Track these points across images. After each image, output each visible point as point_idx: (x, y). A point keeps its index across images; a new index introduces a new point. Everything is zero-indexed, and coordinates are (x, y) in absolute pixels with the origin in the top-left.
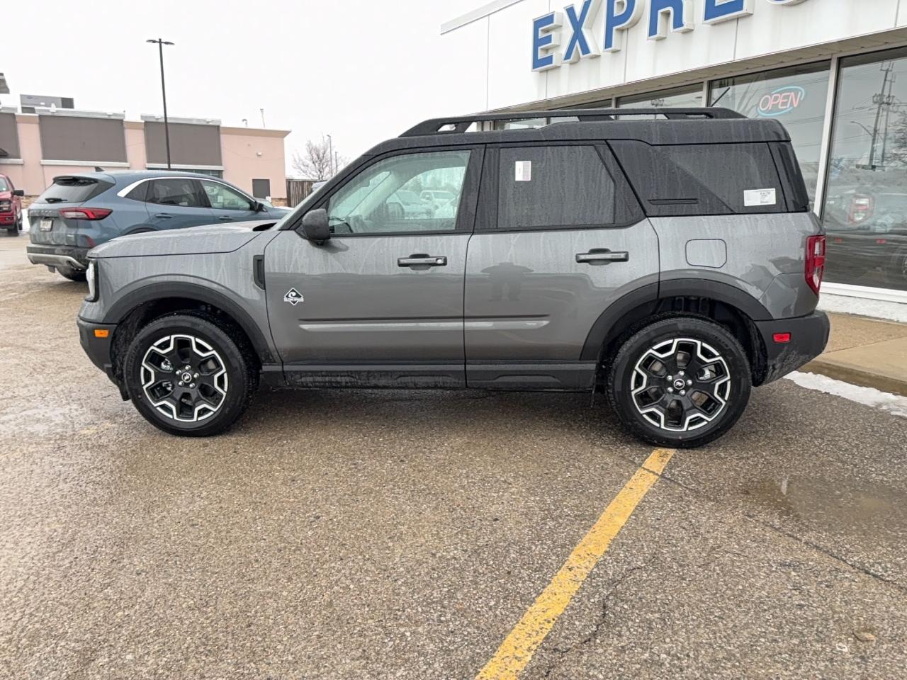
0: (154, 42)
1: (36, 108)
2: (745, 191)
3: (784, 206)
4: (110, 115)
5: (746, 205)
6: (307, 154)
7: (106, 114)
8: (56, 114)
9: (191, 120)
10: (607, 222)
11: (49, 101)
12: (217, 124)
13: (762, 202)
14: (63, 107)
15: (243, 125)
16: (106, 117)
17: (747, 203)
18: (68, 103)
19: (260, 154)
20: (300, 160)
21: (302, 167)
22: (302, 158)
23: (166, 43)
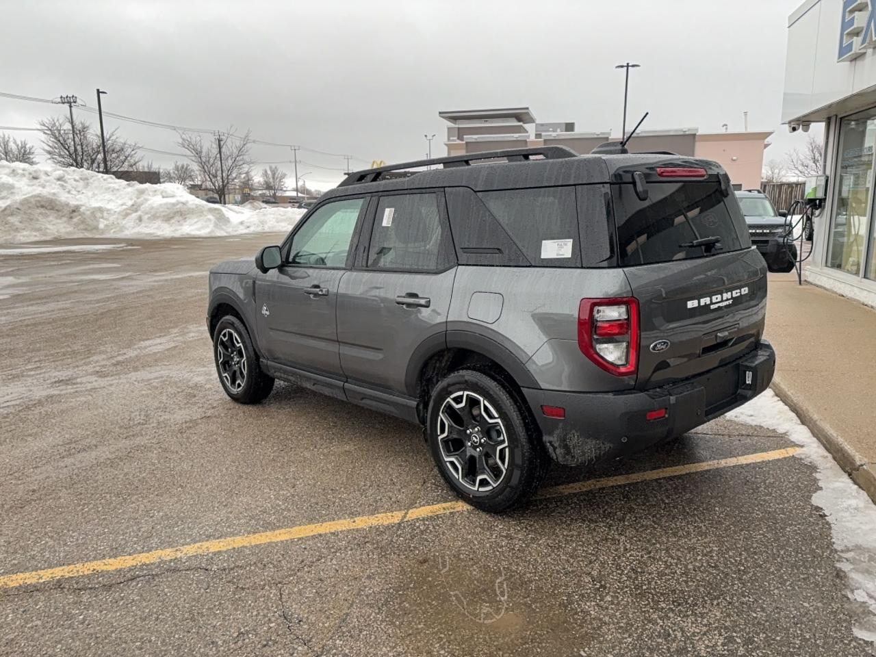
0: (622, 67)
1: (543, 134)
2: (544, 242)
3: (579, 261)
4: (598, 135)
5: (542, 257)
6: (808, 153)
7: (594, 134)
8: (557, 138)
9: (669, 131)
10: (432, 268)
11: (555, 126)
12: (693, 133)
13: (557, 255)
14: (566, 131)
15: (723, 131)
16: (596, 136)
17: (544, 255)
18: (570, 127)
19: (734, 158)
20: (799, 159)
21: (800, 168)
22: (802, 157)
23: (633, 66)
